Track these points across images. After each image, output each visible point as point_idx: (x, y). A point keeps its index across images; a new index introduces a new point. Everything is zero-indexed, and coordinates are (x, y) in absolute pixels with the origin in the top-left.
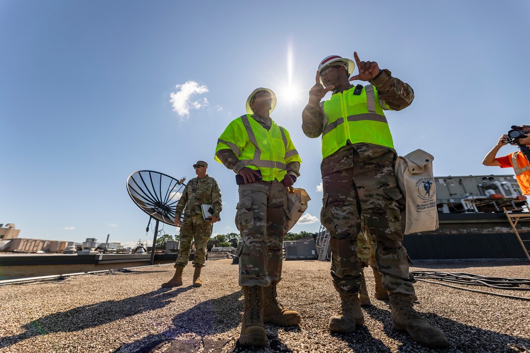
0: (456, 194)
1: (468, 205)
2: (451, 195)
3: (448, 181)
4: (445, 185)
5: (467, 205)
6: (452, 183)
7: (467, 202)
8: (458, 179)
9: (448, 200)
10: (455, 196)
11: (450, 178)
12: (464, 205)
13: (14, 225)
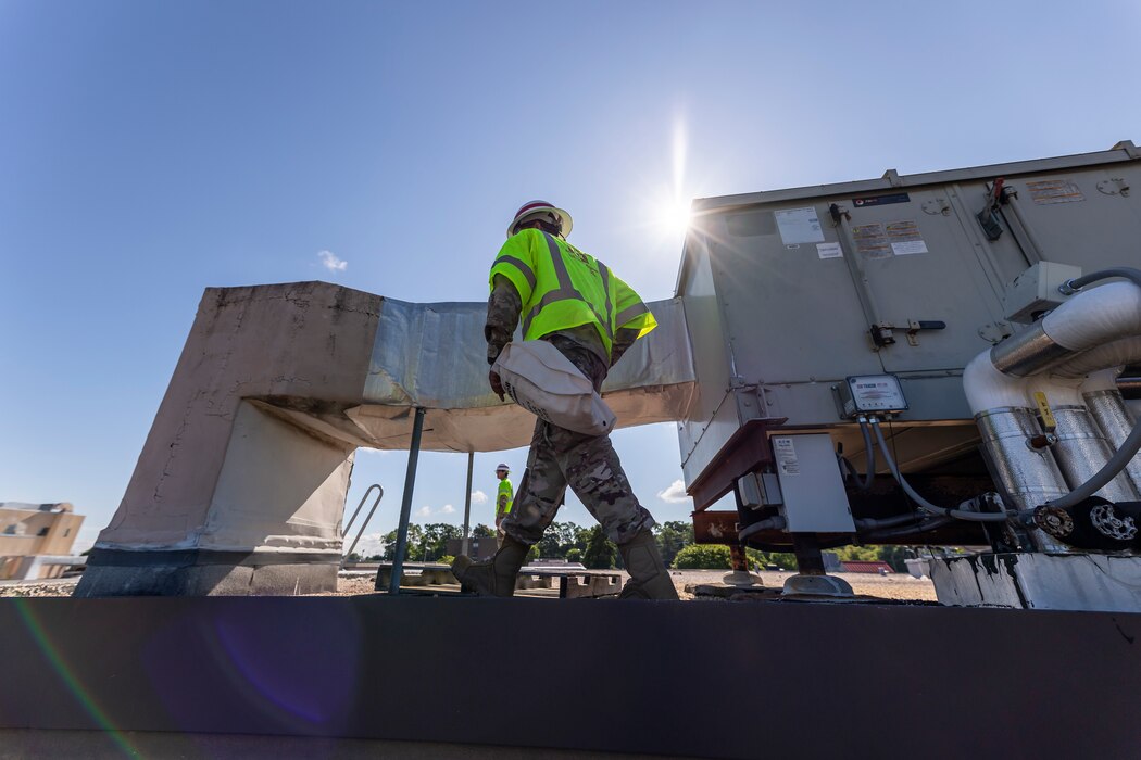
0: (937, 326)
1: (1072, 433)
2: (879, 339)
3: (863, 216)
4: (830, 250)
5: (1043, 441)
6: (905, 232)
7: (1057, 397)
8: (976, 197)
9: (842, 392)
10: (926, 341)
11: (892, 191)
12: (1011, 438)
13: (71, 506)
